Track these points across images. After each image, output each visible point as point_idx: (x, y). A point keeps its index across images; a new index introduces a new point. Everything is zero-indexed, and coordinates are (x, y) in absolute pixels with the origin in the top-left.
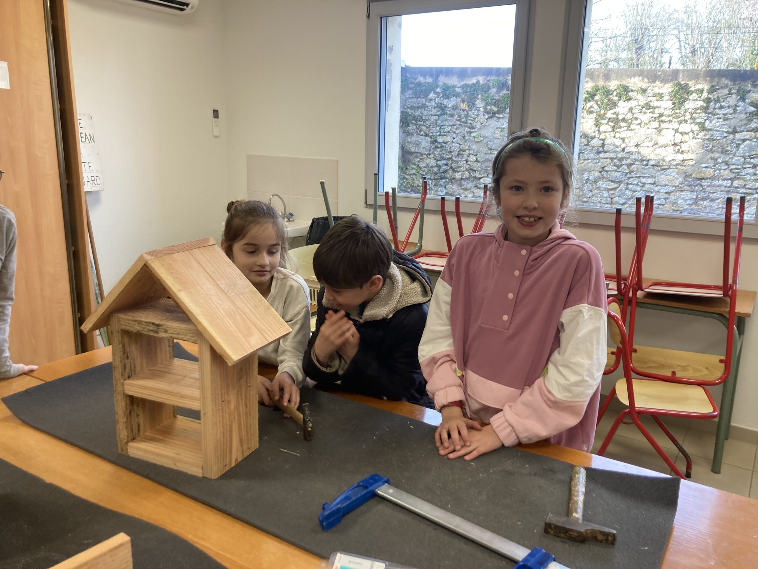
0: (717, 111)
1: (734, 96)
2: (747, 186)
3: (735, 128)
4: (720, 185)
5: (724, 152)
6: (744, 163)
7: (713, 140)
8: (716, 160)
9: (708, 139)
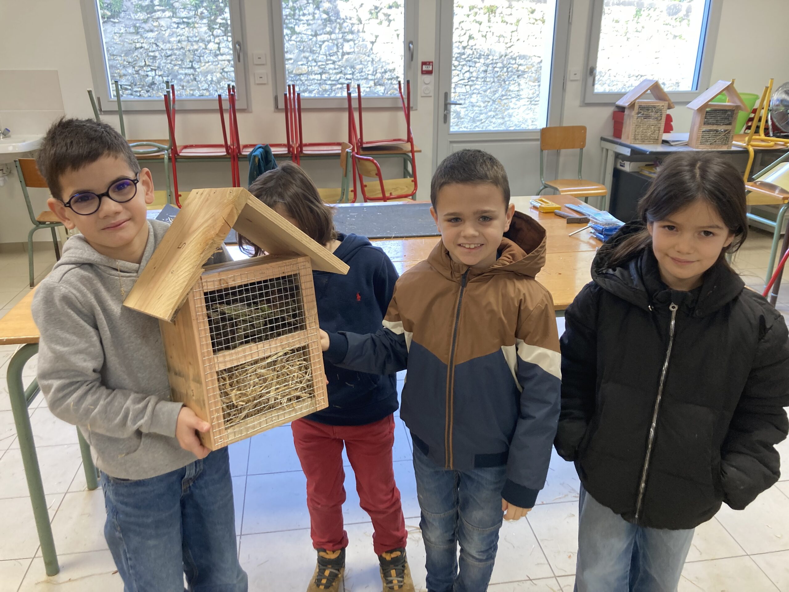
0: (302, 18)
1: (311, 5)
2: (332, 79)
3: (316, 32)
4: (314, 79)
5: (312, 52)
6: (327, 60)
7: (303, 42)
8: (307, 58)
9: (299, 41)
